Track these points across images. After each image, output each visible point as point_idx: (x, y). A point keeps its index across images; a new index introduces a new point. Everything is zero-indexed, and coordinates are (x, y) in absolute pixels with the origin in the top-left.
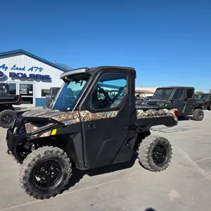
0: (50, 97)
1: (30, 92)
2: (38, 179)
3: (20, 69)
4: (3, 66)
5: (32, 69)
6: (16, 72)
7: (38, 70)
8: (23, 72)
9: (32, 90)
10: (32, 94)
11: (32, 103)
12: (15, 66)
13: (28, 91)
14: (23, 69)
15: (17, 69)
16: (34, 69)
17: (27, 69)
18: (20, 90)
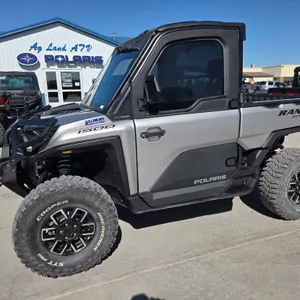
1: (77, 84)
3: (59, 49)
4: (35, 47)
5: (75, 48)
6: (54, 53)
7: (85, 49)
8: (64, 54)
9: (79, 81)
10: (79, 88)
12: (51, 45)
13: (73, 83)
14: (64, 49)
15: (55, 49)
16: (79, 48)
17: (69, 48)
18: (62, 82)
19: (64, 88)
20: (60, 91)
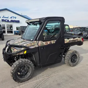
0: (20, 30)
1: (11, 28)
2: (19, 73)
3: (6, 18)
5: (11, 18)
9: (12, 27)
12: (4, 16)
14: (8, 18)
15: (5, 17)
19: (7, 29)
20: (6, 30)
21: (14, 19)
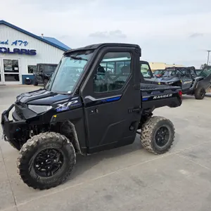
0: (37, 73)
1: (16, 69)
3: (3, 43)
5: (15, 43)
7: (23, 44)
8: (6, 46)
9: (17, 67)
10: (18, 71)
11: (19, 80)
13: (13, 69)
14: (6, 43)
16: (18, 43)
17: (10, 43)
18: (5, 67)
19: (5, 71)
20: (2, 73)
21: (22, 47)
